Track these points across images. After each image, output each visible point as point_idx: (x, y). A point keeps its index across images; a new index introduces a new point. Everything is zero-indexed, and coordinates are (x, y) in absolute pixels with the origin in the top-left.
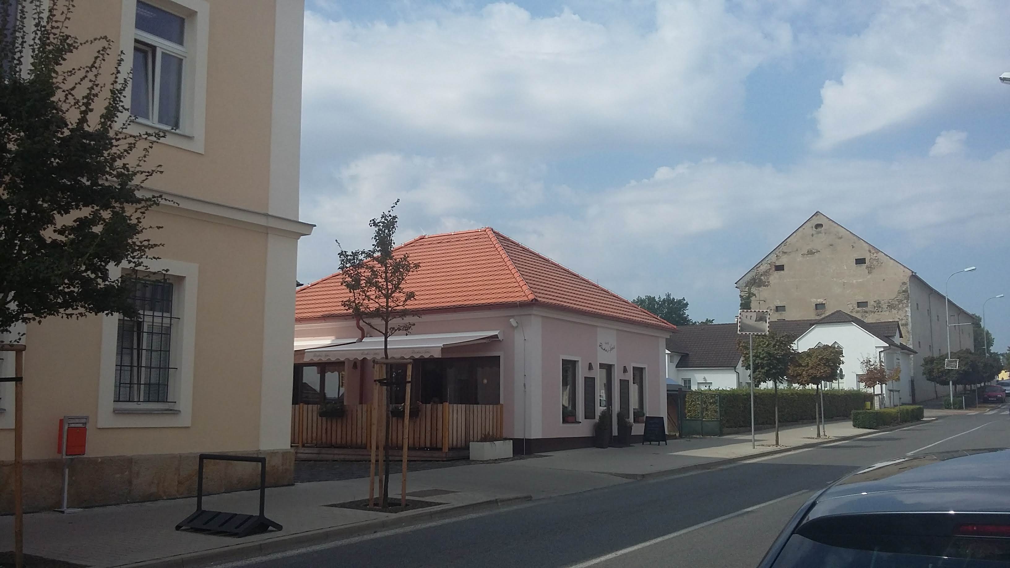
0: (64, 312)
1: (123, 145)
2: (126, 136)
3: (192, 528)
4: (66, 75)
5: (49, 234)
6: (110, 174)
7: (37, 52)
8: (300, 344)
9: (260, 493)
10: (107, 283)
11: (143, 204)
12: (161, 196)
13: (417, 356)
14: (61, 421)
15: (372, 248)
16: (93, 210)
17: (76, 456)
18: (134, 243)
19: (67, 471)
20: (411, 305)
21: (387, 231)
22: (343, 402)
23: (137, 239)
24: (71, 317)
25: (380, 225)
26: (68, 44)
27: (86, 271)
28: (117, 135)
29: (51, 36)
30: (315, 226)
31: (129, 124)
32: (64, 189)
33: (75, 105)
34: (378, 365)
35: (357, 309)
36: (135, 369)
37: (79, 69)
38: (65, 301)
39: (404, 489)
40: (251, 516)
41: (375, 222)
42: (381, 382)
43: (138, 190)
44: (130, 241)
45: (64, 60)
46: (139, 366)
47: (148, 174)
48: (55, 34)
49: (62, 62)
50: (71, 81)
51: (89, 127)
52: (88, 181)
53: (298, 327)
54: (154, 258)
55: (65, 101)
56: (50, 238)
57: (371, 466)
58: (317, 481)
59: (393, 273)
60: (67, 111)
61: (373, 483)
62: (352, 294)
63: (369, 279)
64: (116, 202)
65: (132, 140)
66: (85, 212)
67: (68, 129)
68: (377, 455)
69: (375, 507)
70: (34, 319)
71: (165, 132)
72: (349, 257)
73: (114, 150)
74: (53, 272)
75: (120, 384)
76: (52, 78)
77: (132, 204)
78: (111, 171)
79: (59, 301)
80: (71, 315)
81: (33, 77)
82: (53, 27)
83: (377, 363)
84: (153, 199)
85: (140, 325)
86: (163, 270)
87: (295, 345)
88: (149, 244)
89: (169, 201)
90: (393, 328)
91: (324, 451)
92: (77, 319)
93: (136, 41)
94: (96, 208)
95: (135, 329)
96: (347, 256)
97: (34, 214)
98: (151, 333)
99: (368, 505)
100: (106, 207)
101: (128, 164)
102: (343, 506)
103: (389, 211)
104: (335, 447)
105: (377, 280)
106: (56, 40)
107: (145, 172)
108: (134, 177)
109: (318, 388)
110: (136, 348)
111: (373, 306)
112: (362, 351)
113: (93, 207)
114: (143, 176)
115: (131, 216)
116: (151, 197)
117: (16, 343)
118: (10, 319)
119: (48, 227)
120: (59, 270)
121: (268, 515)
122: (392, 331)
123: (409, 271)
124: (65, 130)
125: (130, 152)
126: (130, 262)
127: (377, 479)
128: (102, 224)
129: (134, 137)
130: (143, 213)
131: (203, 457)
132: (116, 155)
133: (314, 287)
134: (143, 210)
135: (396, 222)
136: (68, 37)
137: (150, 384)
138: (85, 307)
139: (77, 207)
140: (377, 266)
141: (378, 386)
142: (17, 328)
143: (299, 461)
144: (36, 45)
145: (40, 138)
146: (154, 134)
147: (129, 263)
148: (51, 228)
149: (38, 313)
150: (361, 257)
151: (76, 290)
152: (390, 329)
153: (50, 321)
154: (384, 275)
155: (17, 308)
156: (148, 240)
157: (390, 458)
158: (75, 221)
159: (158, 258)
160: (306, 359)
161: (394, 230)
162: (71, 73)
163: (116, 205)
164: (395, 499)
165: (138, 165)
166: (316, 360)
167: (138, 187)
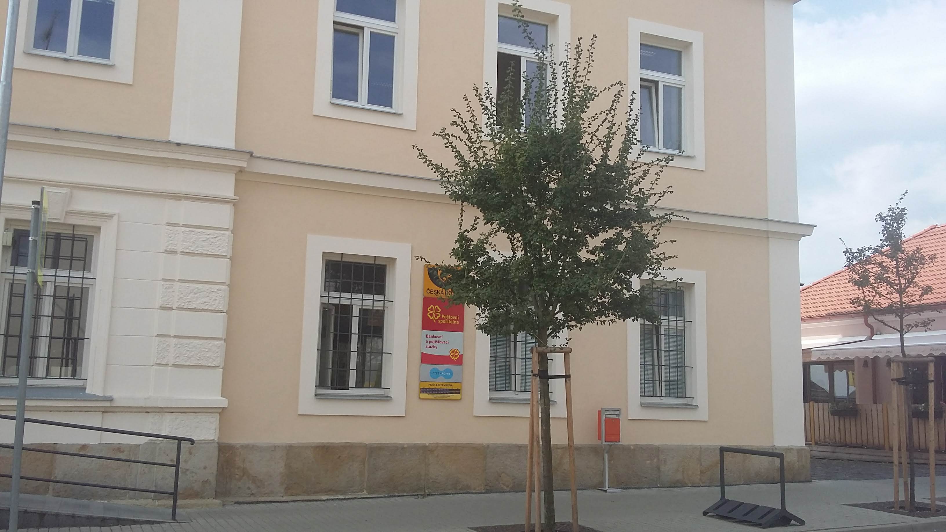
0: (598, 319)
1: (639, 172)
2: (641, 165)
3: (717, 515)
4: (590, 120)
5: (583, 255)
6: (629, 199)
7: (566, 105)
8: (807, 342)
9: (780, 487)
10: (631, 293)
11: (657, 221)
12: (672, 214)
13: (937, 354)
14: (599, 412)
15: (879, 243)
16: (616, 231)
17: (613, 443)
18: (652, 257)
19: (606, 455)
20: (928, 299)
21: (895, 225)
22: (855, 401)
23: (655, 253)
24: (604, 323)
25: (887, 219)
26: (590, 94)
27: (614, 283)
28: (633, 164)
29: (577, 89)
30: (816, 226)
31: (642, 154)
32: (593, 216)
33: (599, 145)
34: (895, 363)
35: (867, 306)
36: (656, 367)
37: (601, 114)
38: (599, 311)
39: (933, 492)
40: (773, 509)
41: (881, 216)
42: (899, 381)
43: (653, 210)
44: (648, 255)
45: (588, 107)
46: (660, 365)
47: (660, 195)
48: (579, 87)
49: (586, 110)
50: (595, 125)
51: (610, 161)
52: (611, 207)
53: (805, 326)
54: (670, 269)
55: (591, 143)
56: (584, 257)
57: (894, 467)
58: (834, 479)
59: (906, 268)
60: (593, 150)
61: (897, 486)
62: (861, 291)
63: (878, 274)
64: (635, 222)
65: (646, 167)
66: (610, 234)
67: (594, 165)
68: (900, 457)
69: (901, 510)
70: (576, 326)
71: (673, 156)
72: (855, 254)
73: (631, 178)
74: (589, 286)
75: (645, 380)
76: (580, 125)
77: (648, 223)
78: (630, 196)
79: (595, 310)
80: (604, 321)
81: (565, 126)
82: (577, 82)
83: (893, 362)
84: (666, 217)
85: (658, 328)
86: (678, 279)
87: (802, 343)
88: (665, 257)
89: (680, 217)
90: (910, 325)
91: (838, 449)
92: (609, 324)
93: (641, 79)
94: (619, 229)
95: (654, 333)
96: (853, 253)
97: (572, 239)
98: (668, 336)
99: (893, 507)
100: (627, 227)
101: (643, 188)
102: (866, 506)
103: (897, 204)
104: (850, 447)
105: (887, 275)
106: (581, 92)
107: (658, 194)
108: (648, 200)
109: (827, 388)
110: (656, 349)
111: (885, 303)
112: (873, 349)
113: (616, 229)
114: (656, 198)
115: (649, 233)
116: (664, 215)
117: (565, 346)
118: (558, 327)
119: (582, 249)
120: (594, 284)
121: (790, 509)
122: (908, 328)
123: (923, 264)
124: (591, 166)
125: (644, 177)
126: (649, 273)
127: (901, 481)
128: (624, 242)
129: (648, 164)
130: (658, 230)
131: (723, 450)
132: (633, 182)
133: (816, 286)
134: (658, 227)
135: (906, 214)
136: (589, 87)
137: (669, 381)
138: (615, 315)
139: (604, 230)
140: (887, 262)
141: (896, 385)
142: (564, 333)
143: (815, 459)
144: (566, 99)
145: (574, 176)
146: (664, 160)
147: (649, 275)
148: (585, 249)
149: (579, 321)
150: (868, 253)
151: (607, 300)
152: (906, 326)
153: (588, 326)
154: (895, 270)
155: (563, 318)
156: (664, 254)
157: (915, 461)
158: (602, 242)
159: (673, 268)
160: (814, 358)
161: (903, 222)
162: (594, 118)
163: (635, 225)
164: (924, 504)
165: (651, 188)
166: (824, 358)
167: (653, 208)
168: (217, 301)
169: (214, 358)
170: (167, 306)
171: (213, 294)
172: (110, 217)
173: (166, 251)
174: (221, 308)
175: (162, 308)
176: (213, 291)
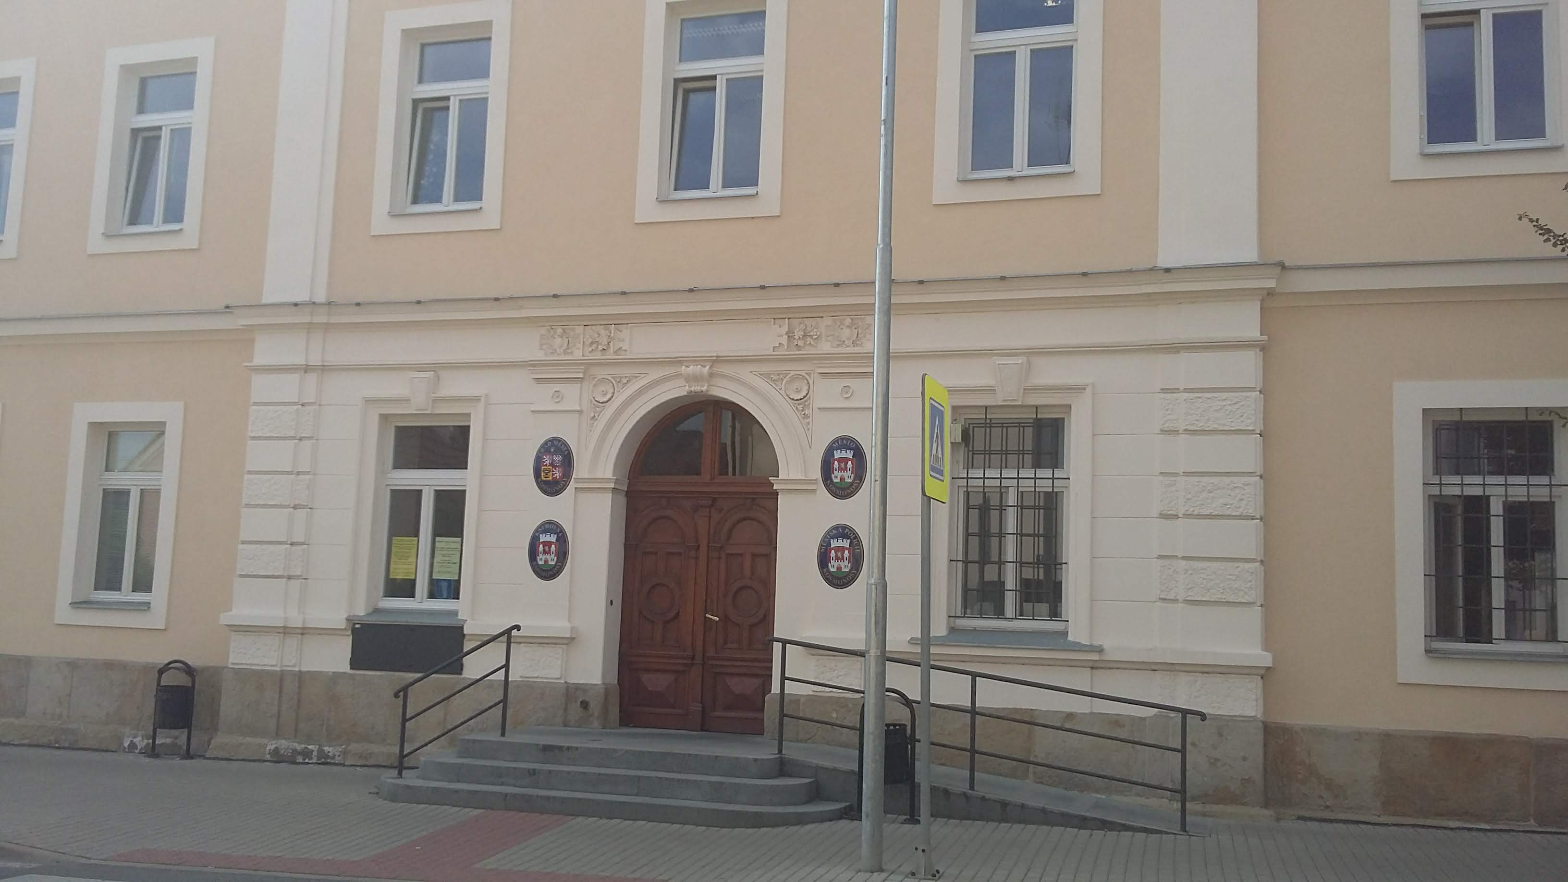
168: (1244, 502)
169: (1246, 590)
170: (1169, 512)
171: (1237, 491)
172: (1081, 389)
173: (1163, 432)
174: (1251, 512)
175: (1164, 516)
176: (1236, 487)
